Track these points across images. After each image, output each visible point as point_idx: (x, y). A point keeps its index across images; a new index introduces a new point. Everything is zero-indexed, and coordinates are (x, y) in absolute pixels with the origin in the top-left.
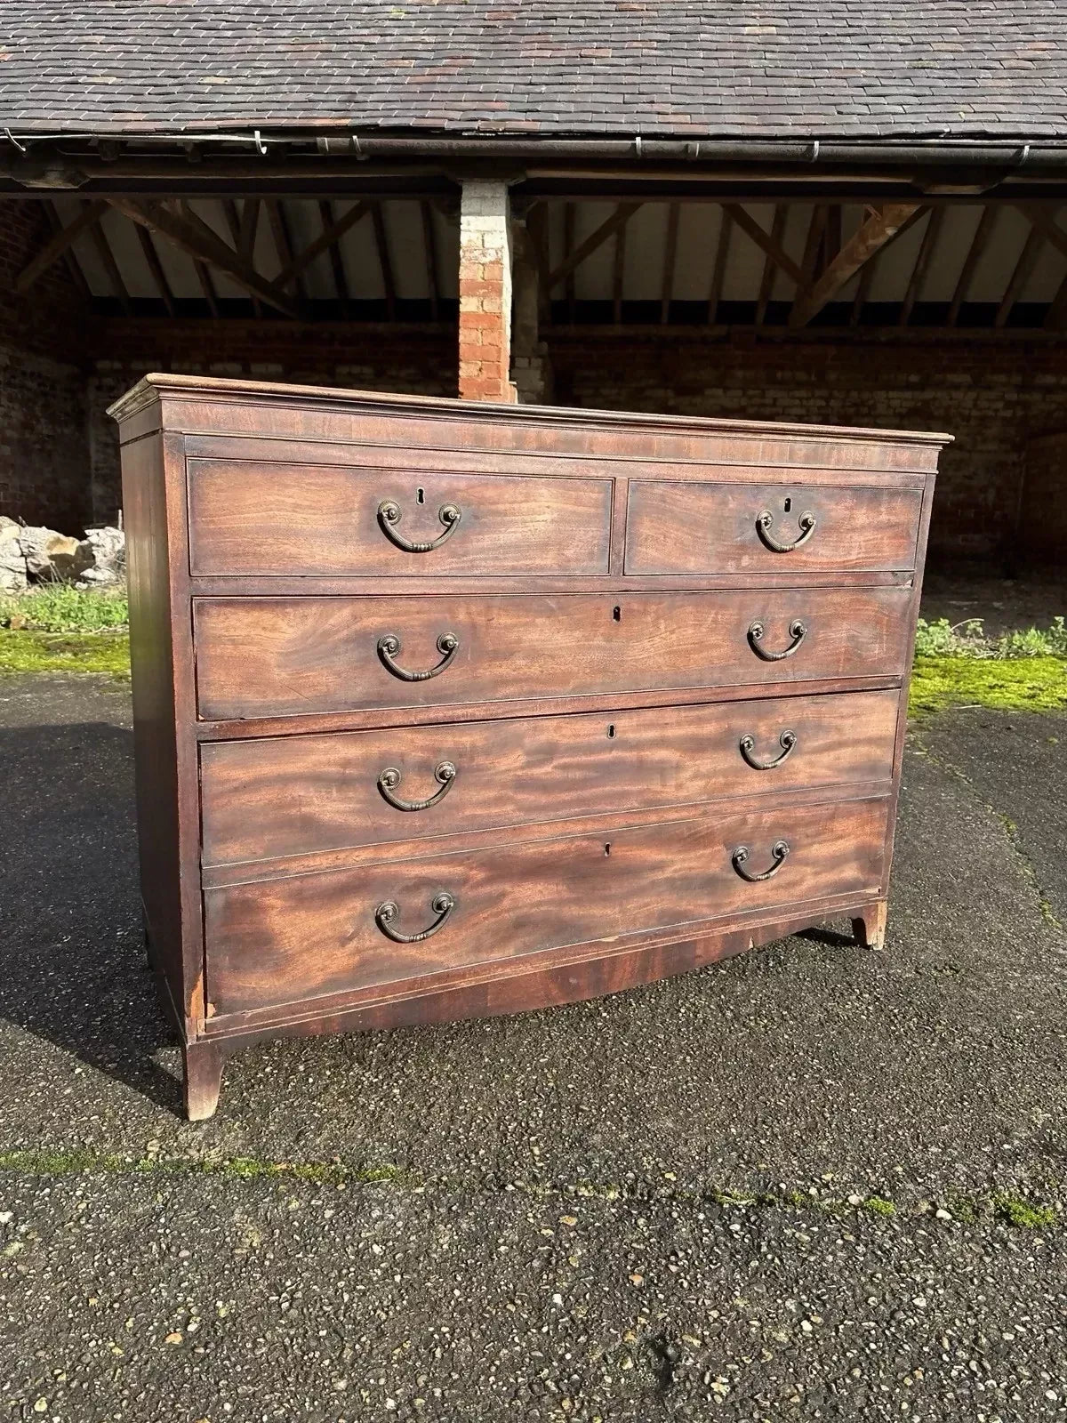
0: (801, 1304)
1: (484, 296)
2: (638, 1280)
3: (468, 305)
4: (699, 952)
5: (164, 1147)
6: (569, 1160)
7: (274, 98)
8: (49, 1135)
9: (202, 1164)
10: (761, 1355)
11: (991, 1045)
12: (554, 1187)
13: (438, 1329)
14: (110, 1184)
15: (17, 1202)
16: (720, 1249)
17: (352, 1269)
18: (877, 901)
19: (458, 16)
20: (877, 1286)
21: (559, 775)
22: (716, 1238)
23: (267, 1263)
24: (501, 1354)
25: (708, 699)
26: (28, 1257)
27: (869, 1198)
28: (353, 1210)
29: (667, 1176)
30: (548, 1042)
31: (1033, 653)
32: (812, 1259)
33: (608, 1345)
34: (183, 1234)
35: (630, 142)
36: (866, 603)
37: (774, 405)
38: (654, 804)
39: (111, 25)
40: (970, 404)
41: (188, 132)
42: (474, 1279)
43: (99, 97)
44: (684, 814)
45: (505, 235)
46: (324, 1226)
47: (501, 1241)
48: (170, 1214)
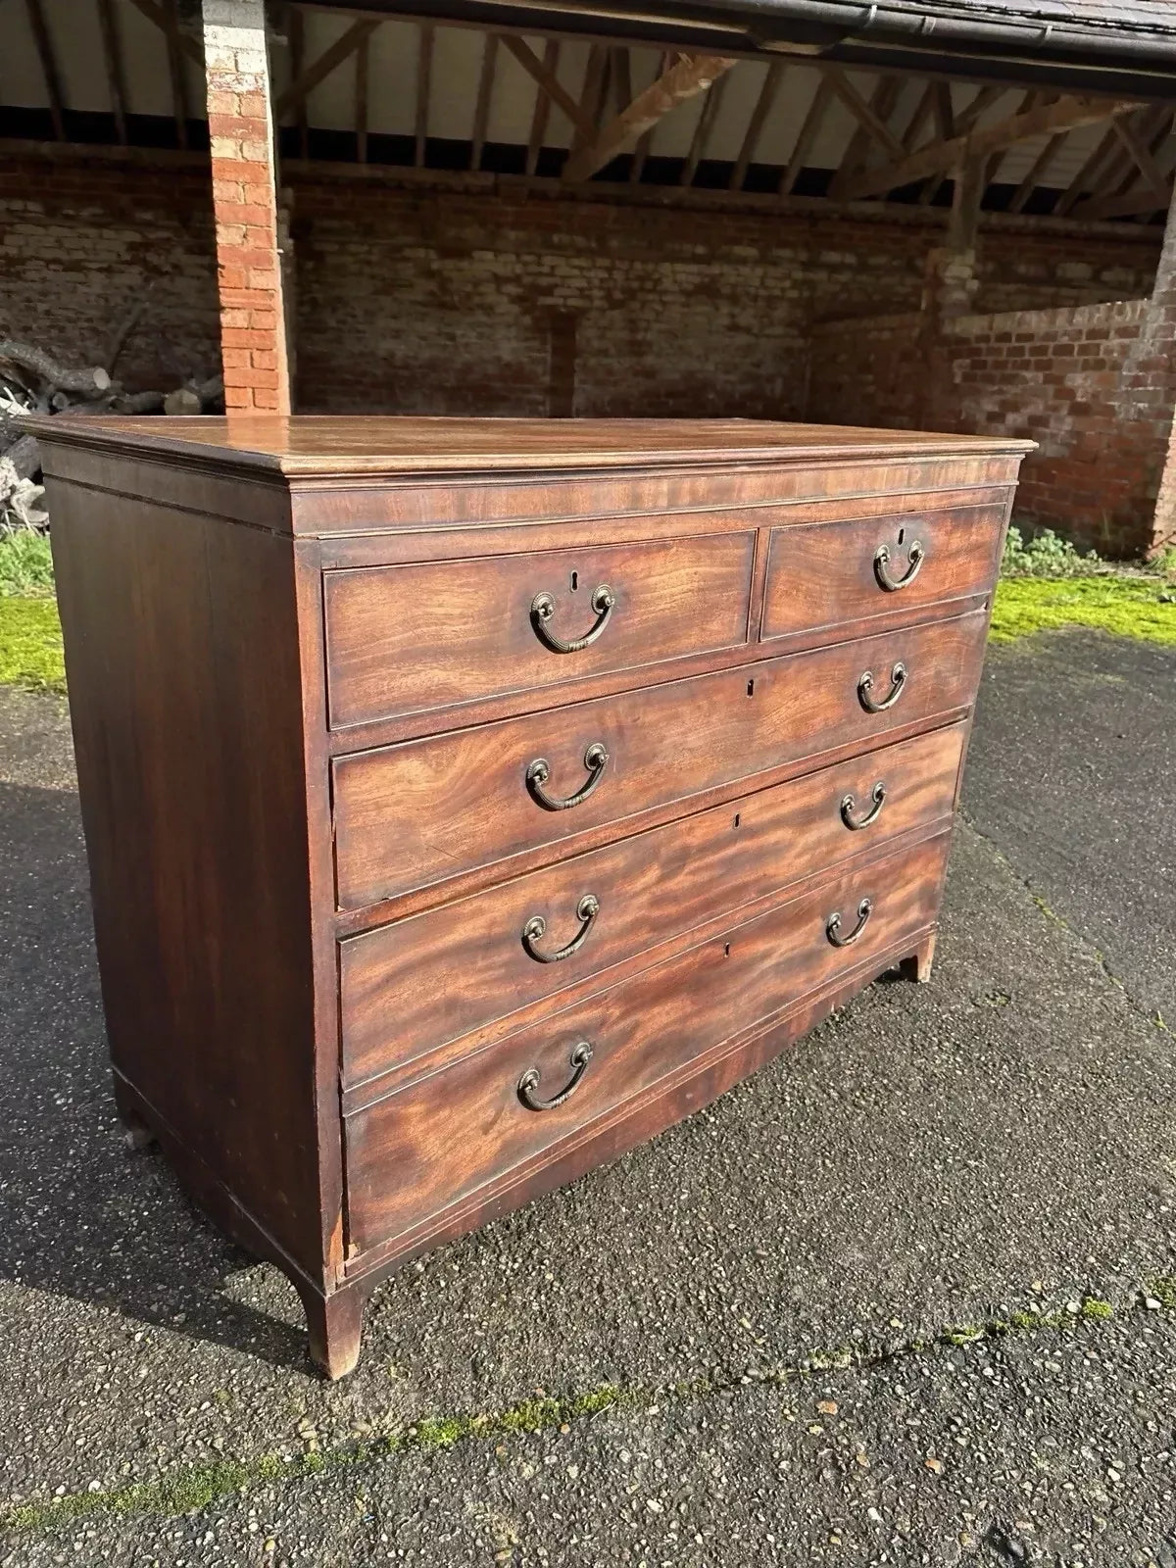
0: (1094, 1448)
1: (244, 138)
2: (937, 1466)
3: (221, 149)
4: (792, 1030)
5: (322, 1427)
6: (785, 1327)
8: (160, 1449)
9: (384, 1441)
10: (1094, 1526)
12: (788, 1365)
14: (285, 1500)
16: (990, 1403)
17: (644, 1542)
18: (929, 935)
20: (1144, 1406)
21: (691, 881)
22: (979, 1392)
23: (545, 1563)
27: (1083, 1302)
28: (598, 1458)
29: (892, 1323)
30: (674, 1170)
32: (1075, 1391)
34: (423, 1552)
36: (951, 634)
37: (551, 274)
40: (757, 283)
42: (778, 1515)
44: (794, 893)
45: (264, 57)
46: (578, 1490)
47: (776, 1455)
48: (389, 1526)
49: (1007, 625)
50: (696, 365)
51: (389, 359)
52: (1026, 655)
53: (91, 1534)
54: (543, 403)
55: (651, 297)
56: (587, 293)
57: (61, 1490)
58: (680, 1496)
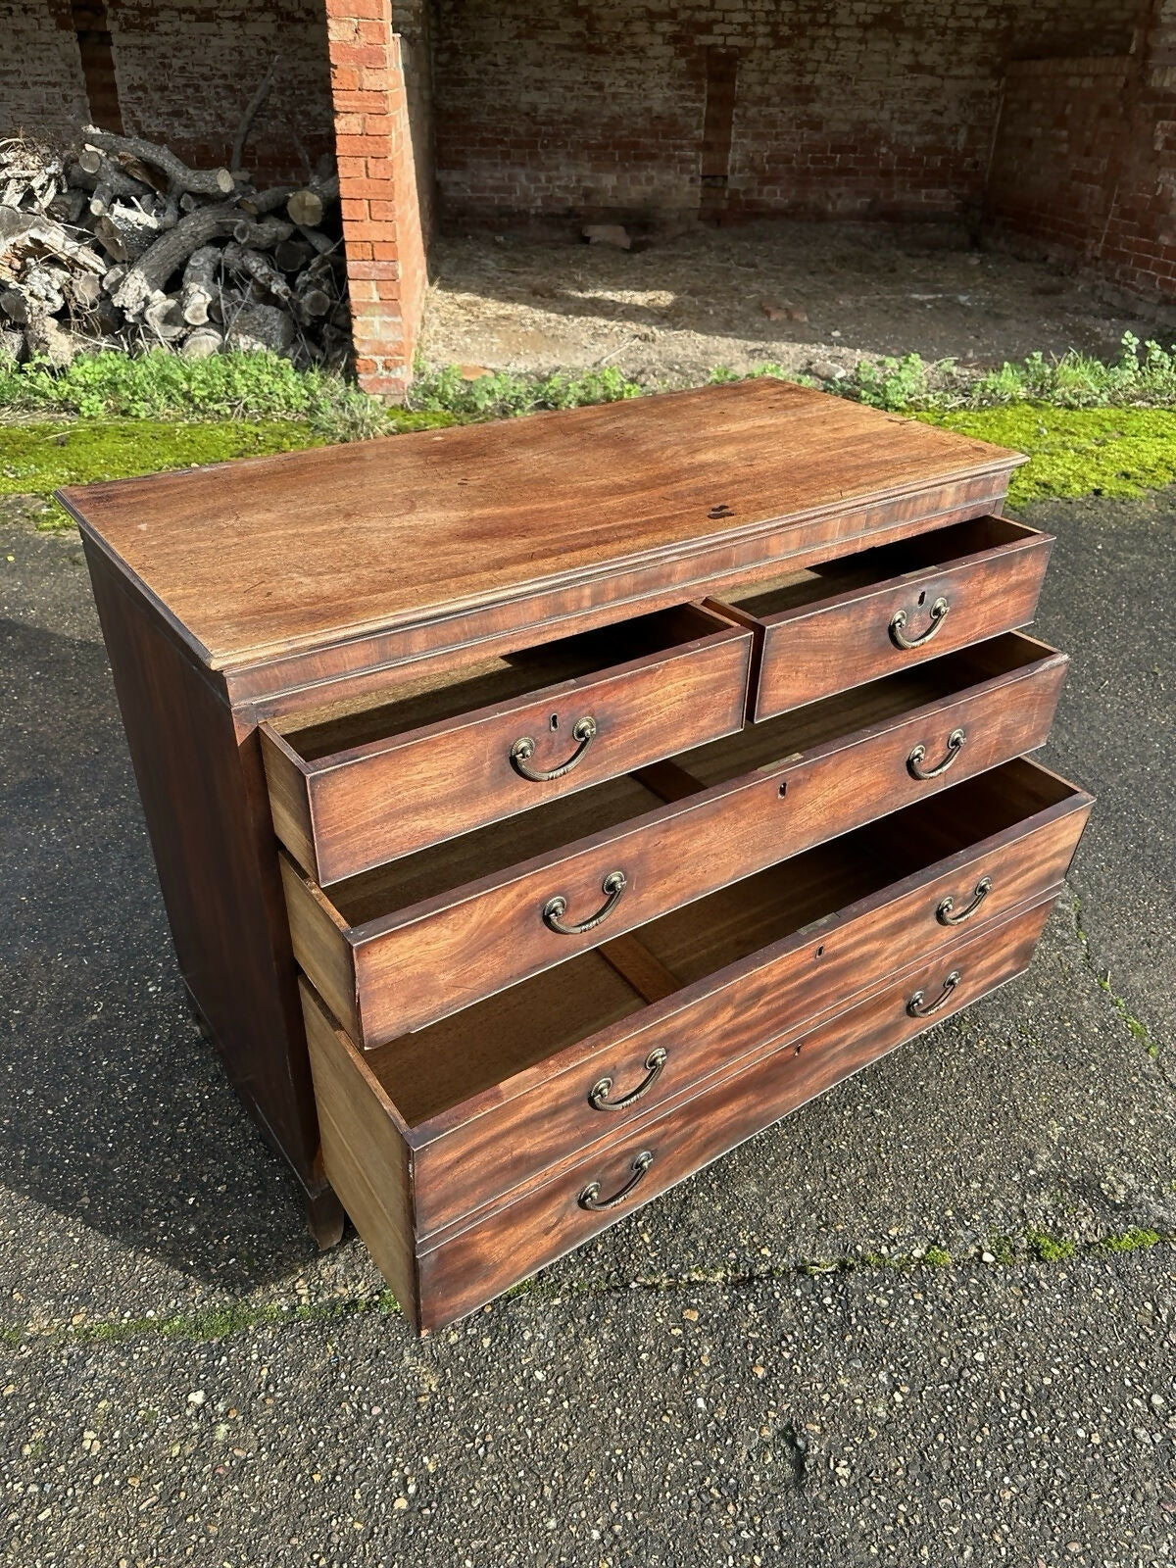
0: (890, 1374)
5: (312, 1287)
6: (676, 1245)
10: (868, 1434)
11: (1009, 1044)
12: (670, 1276)
13: (613, 1451)
14: (279, 1339)
15: (202, 1377)
16: (819, 1327)
17: (525, 1402)
20: (945, 1345)
22: (814, 1316)
23: (451, 1408)
24: (669, 1469)
26: (239, 1440)
27: (927, 1252)
28: (506, 1334)
29: (763, 1251)
31: (1007, 398)
32: (893, 1325)
33: (750, 1443)
34: (368, 1389)
37: (712, 8)
42: (629, 1394)
46: (487, 1357)
47: (640, 1348)
48: (347, 1367)
49: (1140, 473)
50: (870, 114)
51: (531, 114)
52: (1147, 517)
53: (145, 1349)
54: (695, 161)
55: (823, 32)
56: (750, 29)
57: (127, 1315)
58: (561, 1371)
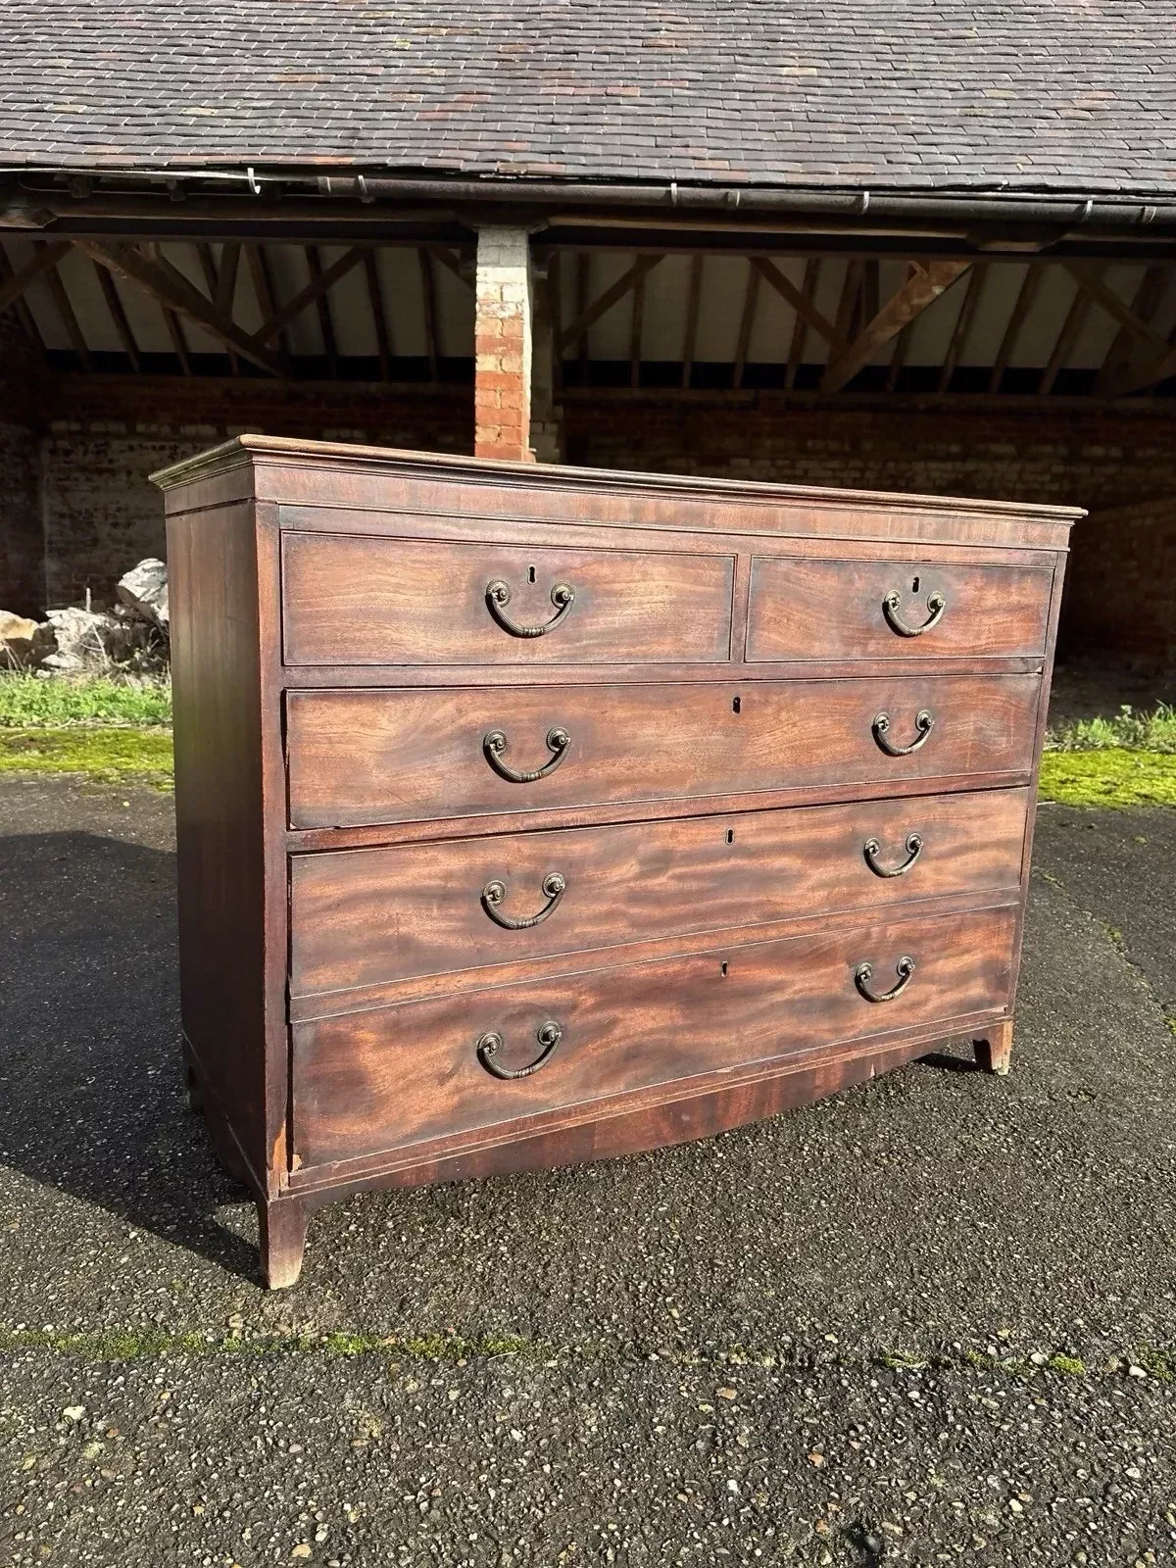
0: (1004, 1480)
1: (503, 354)
2: (819, 1460)
3: (485, 364)
4: (818, 1082)
5: (249, 1322)
6: (714, 1323)
7: (267, 132)
8: (111, 1312)
9: (296, 1342)
10: (972, 1542)
11: (1147, 1179)
12: (703, 1354)
13: (605, 1527)
14: (194, 1368)
15: (88, 1393)
16: (903, 1421)
17: (493, 1460)
18: (1003, 1020)
19: (469, 48)
20: (1083, 1456)
21: (674, 886)
22: (895, 1409)
23: (394, 1456)
24: (682, 1553)
25: (832, 799)
26: (111, 1461)
27: (1053, 1356)
28: (481, 1391)
29: (828, 1338)
30: (663, 1188)
31: (1100, 744)
32: (1006, 1427)
33: (799, 1537)
34: (290, 1426)
35: (664, 189)
36: (995, 692)
37: (806, 476)
38: (773, 916)
39: (79, 47)
41: (171, 167)
42: (634, 1466)
43: (68, 128)
44: (806, 928)
45: (525, 288)
46: (451, 1410)
47: (655, 1420)
48: (271, 1402)
53: (29, 1360)
57: (21, 1326)
58: (546, 1433)
